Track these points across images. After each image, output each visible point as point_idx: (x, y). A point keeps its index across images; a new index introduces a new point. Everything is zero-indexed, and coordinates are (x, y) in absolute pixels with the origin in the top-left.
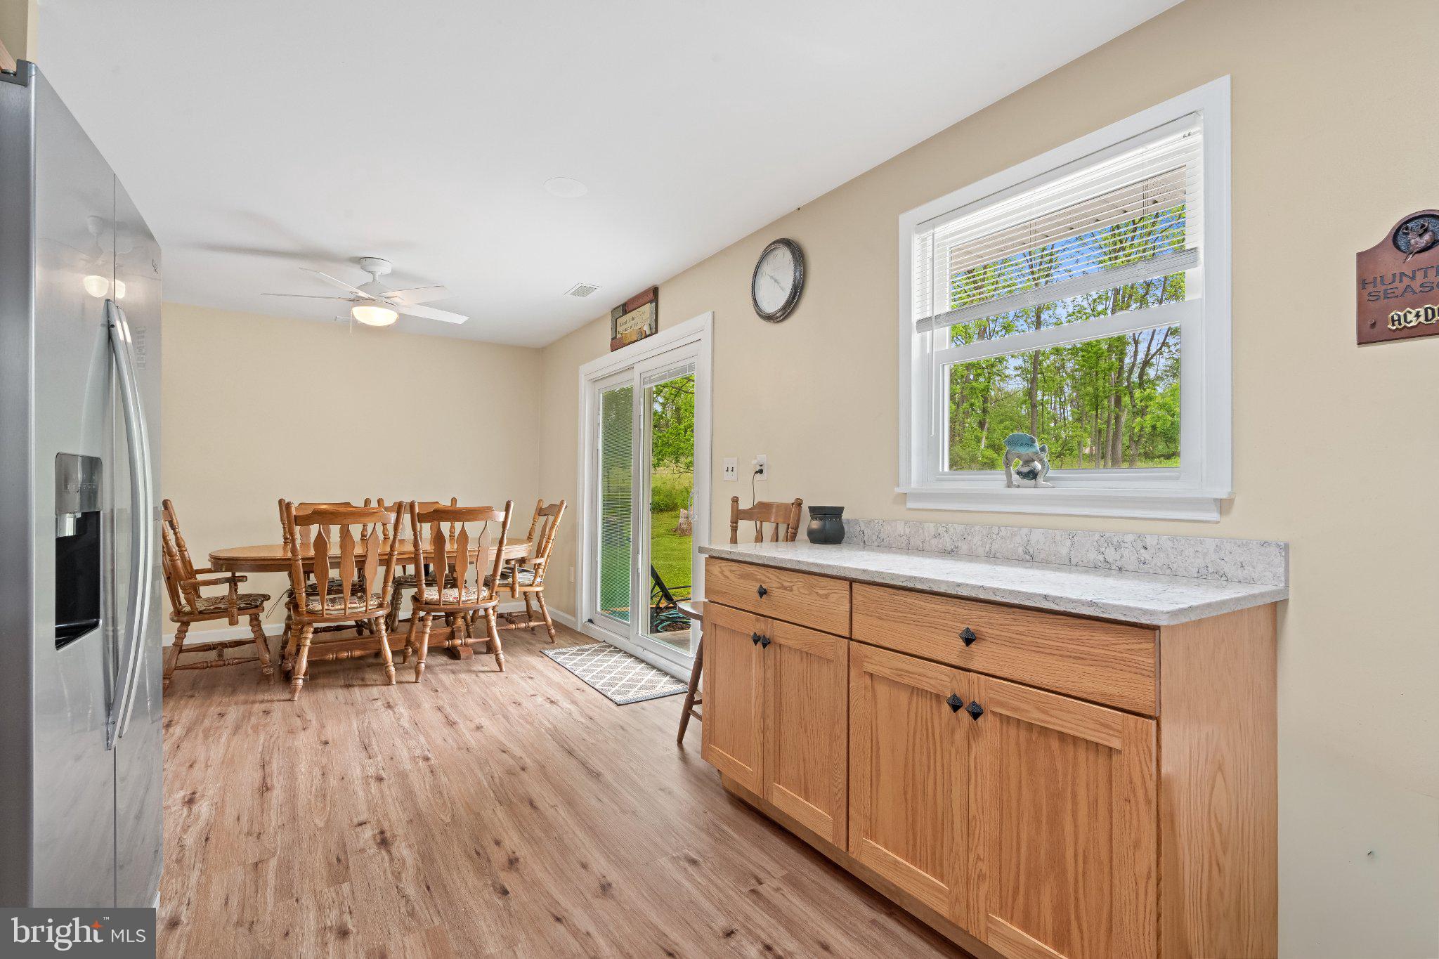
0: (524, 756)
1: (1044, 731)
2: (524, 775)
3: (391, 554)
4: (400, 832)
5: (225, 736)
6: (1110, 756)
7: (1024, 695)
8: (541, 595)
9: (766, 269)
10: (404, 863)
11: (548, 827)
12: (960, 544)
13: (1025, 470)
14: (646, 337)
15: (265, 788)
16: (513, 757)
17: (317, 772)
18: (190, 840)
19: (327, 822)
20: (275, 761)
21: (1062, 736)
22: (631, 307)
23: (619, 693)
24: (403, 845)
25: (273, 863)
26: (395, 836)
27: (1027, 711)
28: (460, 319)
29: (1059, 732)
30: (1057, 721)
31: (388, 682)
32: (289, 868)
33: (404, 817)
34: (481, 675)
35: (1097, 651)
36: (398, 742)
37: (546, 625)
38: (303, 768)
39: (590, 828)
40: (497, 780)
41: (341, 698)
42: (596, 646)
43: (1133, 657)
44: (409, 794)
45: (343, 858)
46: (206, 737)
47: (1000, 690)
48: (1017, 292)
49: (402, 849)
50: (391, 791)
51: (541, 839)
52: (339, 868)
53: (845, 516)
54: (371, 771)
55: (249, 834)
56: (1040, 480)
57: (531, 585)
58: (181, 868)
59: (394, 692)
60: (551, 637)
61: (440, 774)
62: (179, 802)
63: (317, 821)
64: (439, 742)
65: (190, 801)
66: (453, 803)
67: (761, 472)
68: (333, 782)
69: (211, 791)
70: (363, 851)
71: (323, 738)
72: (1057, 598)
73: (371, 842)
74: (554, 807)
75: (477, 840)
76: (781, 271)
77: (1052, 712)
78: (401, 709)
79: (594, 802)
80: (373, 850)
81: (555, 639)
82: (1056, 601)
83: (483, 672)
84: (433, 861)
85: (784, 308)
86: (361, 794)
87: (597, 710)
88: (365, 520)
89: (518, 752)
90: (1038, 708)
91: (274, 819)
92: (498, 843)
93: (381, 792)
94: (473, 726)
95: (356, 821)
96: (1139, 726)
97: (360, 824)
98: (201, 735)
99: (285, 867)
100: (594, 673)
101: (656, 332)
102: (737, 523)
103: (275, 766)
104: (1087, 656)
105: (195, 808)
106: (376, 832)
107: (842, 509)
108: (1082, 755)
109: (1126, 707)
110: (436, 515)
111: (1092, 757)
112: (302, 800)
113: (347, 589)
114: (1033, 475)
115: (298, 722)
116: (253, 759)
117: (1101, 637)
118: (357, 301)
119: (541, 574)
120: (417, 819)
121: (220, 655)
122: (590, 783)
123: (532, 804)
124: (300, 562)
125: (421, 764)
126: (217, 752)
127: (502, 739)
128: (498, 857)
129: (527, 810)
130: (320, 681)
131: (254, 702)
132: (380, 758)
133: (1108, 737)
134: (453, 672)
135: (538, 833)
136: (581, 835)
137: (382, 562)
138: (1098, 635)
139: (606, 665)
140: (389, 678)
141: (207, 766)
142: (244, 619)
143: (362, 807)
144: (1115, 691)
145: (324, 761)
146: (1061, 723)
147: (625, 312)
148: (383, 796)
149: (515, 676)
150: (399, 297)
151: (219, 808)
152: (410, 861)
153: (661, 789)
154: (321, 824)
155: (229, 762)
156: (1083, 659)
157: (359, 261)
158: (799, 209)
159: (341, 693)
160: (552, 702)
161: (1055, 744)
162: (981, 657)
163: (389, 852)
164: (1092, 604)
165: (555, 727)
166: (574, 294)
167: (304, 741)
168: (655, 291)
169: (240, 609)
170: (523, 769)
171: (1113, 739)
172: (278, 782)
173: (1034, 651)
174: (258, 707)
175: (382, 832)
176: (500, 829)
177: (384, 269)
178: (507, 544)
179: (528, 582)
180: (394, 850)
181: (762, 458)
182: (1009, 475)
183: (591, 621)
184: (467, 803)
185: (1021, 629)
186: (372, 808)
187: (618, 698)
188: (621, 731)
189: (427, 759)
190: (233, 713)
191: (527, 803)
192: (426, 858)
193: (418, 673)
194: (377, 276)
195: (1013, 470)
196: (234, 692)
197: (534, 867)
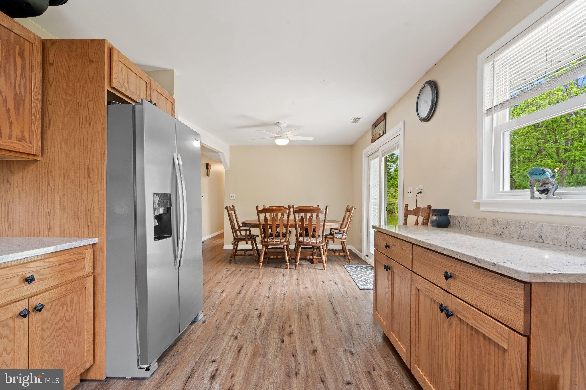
0: (315, 300)
1: (477, 331)
2: (311, 307)
3: (287, 224)
4: (265, 314)
5: (238, 277)
6: (504, 352)
7: (468, 309)
8: (345, 243)
9: (422, 97)
10: (261, 324)
11: (309, 325)
12: (504, 230)
13: (542, 189)
14: (382, 135)
15: (240, 293)
16: (311, 300)
17: (254, 291)
18: (217, 302)
19: (249, 306)
20: (246, 286)
21: (484, 336)
22: (377, 123)
23: (363, 285)
24: (264, 319)
25: (231, 314)
26: (263, 315)
27: (469, 318)
28: (311, 139)
29: (483, 334)
30: (480, 327)
31: (287, 268)
32: (234, 316)
33: (269, 310)
34: (317, 270)
35: (498, 291)
36: (279, 287)
37: (347, 255)
38: (251, 289)
39: (322, 330)
40: (301, 306)
41: (272, 271)
42: (365, 266)
43: (514, 298)
44: (274, 304)
45: (247, 318)
46: (234, 276)
47: (459, 305)
48: (535, 86)
49: (263, 320)
50: (270, 302)
51: (304, 329)
52: (245, 320)
53: (450, 214)
54: (267, 295)
55: (230, 304)
56: (550, 194)
57: (341, 239)
58: (212, 309)
59: (288, 271)
60: (349, 260)
61: (286, 300)
62: (220, 292)
63: (247, 305)
64: (291, 290)
65: (222, 292)
66: (284, 310)
67: (421, 193)
68: (256, 295)
69: (227, 291)
70: (253, 317)
71: (261, 282)
72: (480, 259)
73: (256, 315)
74: (314, 320)
75: (285, 324)
76: (428, 96)
77: (479, 322)
78: (286, 278)
79: (329, 322)
80: (256, 318)
81: (351, 261)
82: (479, 261)
83: (319, 269)
84: (269, 326)
85: (429, 114)
86: (261, 300)
87: (351, 290)
88: (277, 212)
89: (313, 298)
90: (473, 318)
91: (237, 302)
92: (290, 326)
93: (267, 301)
94: (304, 287)
95: (256, 308)
96: (516, 338)
97: (256, 309)
98: (233, 275)
99: (233, 315)
100: (358, 276)
101: (386, 133)
102: (407, 216)
103: (245, 287)
104: (494, 294)
105: (222, 294)
106: (259, 313)
107: (448, 211)
108: (492, 347)
109: (510, 326)
110: (300, 210)
111: (496, 351)
112: (246, 298)
113: (281, 235)
114: (546, 191)
115: (257, 276)
116: (241, 284)
117: (500, 284)
118: (276, 138)
119: (346, 234)
120: (272, 312)
121: (245, 253)
122: (332, 315)
123: (308, 317)
124: (261, 225)
125: (282, 295)
126: (234, 280)
127: (311, 293)
128: (288, 330)
129: (305, 318)
130: (269, 265)
131: (249, 268)
132: (272, 291)
133: (501, 340)
134: (309, 268)
135: (304, 327)
136: (318, 331)
137: (285, 227)
138: (499, 282)
139: (365, 273)
140: (287, 266)
141: (230, 284)
142: (250, 242)
143: (260, 305)
144: (506, 315)
145: (257, 288)
146: (482, 328)
147: (376, 126)
148: (266, 303)
149: (328, 272)
150: (288, 134)
151: (227, 295)
152: (263, 324)
153: (357, 324)
154: (247, 306)
155: (235, 284)
156: (492, 295)
157: (277, 124)
158: (435, 65)
159: (273, 269)
160: (336, 284)
161: (481, 339)
162: (454, 286)
163: (259, 319)
164: (494, 265)
165: (331, 293)
166: (353, 122)
167: (256, 281)
168: (385, 115)
169: (248, 239)
170: (312, 305)
171: (504, 343)
172: (243, 292)
173: (473, 287)
174: (250, 270)
175: (261, 313)
176: (293, 322)
177: (284, 125)
178: (327, 222)
179: (340, 238)
180: (261, 319)
181: (421, 187)
182: (533, 193)
183: (367, 256)
184: (288, 311)
185: (468, 275)
186: (262, 306)
187: (361, 287)
188: (355, 300)
189: (284, 294)
190: (243, 270)
191: (306, 316)
192: (268, 324)
193: (296, 266)
194: (282, 128)
195: (535, 189)
196: (246, 264)
197: (296, 337)
